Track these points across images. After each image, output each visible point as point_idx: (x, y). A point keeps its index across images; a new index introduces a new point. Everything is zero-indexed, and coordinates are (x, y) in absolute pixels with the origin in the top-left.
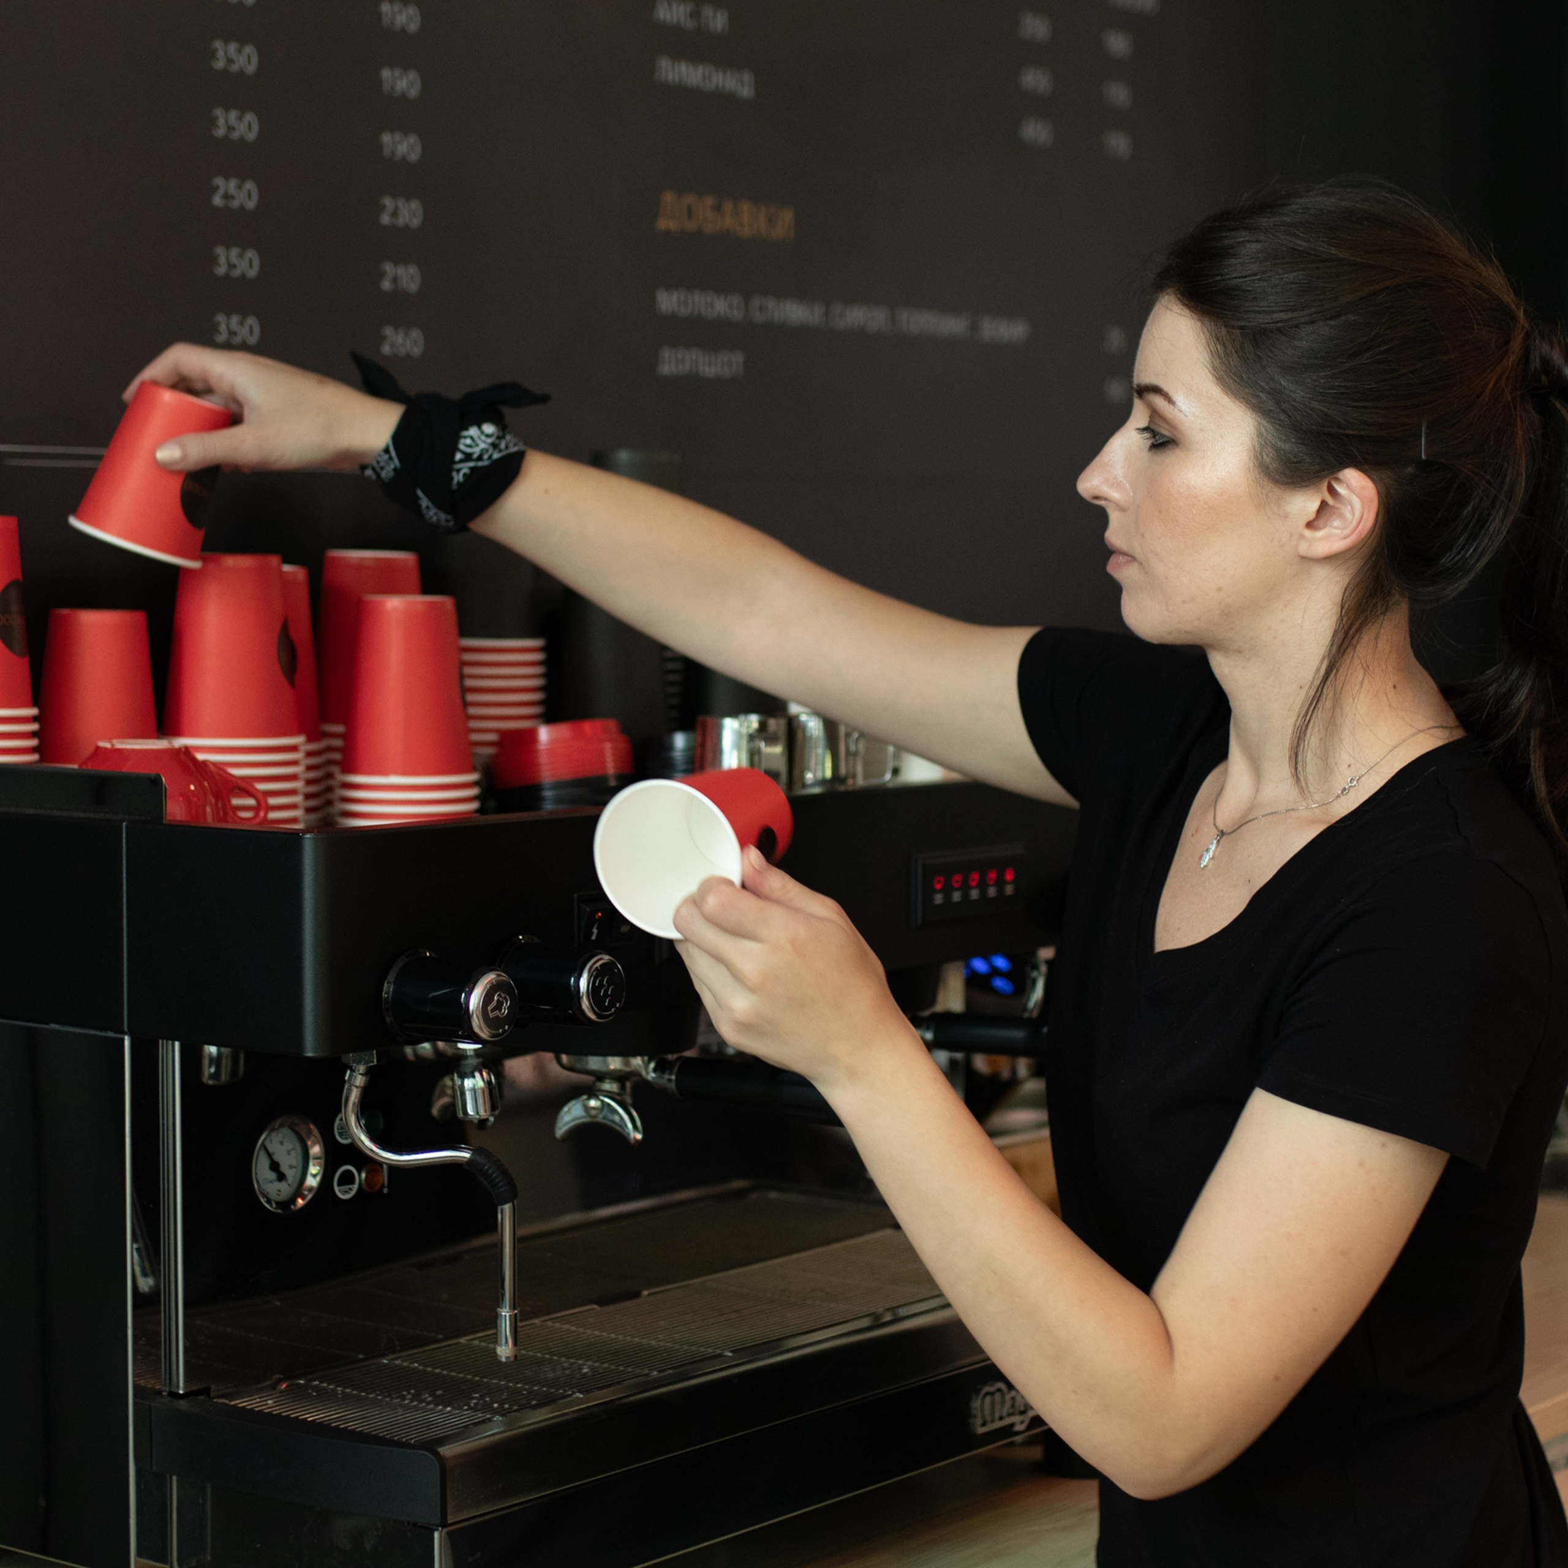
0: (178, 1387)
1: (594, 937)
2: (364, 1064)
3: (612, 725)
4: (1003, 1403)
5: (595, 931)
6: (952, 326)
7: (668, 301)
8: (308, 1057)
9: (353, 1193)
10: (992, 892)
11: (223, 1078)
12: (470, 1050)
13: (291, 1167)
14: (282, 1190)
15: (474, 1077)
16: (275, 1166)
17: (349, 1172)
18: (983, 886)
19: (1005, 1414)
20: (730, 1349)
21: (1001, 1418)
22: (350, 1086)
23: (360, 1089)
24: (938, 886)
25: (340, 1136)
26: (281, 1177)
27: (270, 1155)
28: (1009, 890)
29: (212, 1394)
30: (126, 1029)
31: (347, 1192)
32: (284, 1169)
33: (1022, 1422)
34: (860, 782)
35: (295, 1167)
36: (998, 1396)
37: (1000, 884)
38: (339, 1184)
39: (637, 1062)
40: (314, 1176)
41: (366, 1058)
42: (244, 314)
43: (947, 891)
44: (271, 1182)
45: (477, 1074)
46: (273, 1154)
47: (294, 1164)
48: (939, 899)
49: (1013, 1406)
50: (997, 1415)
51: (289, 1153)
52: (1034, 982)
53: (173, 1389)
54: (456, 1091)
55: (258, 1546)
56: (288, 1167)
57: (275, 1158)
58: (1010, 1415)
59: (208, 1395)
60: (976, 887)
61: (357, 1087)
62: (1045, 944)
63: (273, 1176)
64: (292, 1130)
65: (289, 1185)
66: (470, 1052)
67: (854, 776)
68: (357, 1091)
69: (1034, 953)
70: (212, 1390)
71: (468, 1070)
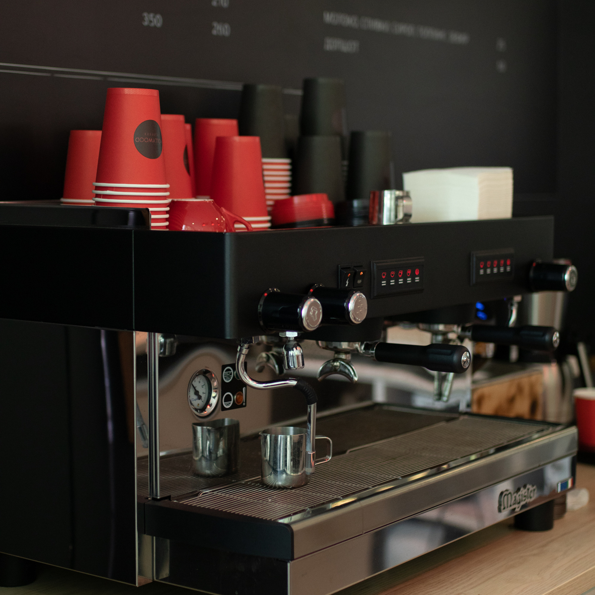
0: (157, 495)
1: (347, 285)
2: (248, 344)
3: (324, 196)
4: (511, 498)
5: (347, 282)
6: (438, 35)
7: (329, 17)
8: (228, 339)
9: (231, 405)
11: (167, 354)
12: (292, 337)
13: (203, 393)
14: (200, 404)
15: (293, 350)
16: (197, 393)
17: (228, 395)
19: (512, 504)
20: (400, 476)
21: (511, 506)
22: (241, 354)
23: (245, 356)
24: (481, 266)
25: (225, 379)
26: (200, 398)
27: (194, 388)
28: (508, 269)
29: (171, 499)
30: (134, 328)
31: (228, 405)
32: (201, 394)
33: (518, 507)
35: (205, 393)
36: (509, 495)
38: (225, 401)
39: (357, 345)
40: (214, 397)
41: (249, 341)
42: (156, 13)
43: (485, 269)
44: (195, 400)
45: (294, 349)
46: (196, 387)
47: (205, 392)
48: (482, 272)
49: (515, 500)
50: (509, 505)
51: (202, 386)
52: (512, 312)
53: (155, 497)
54: (285, 357)
55: (197, 569)
56: (202, 393)
57: (197, 389)
58: (514, 504)
59: (170, 500)
60: (496, 267)
61: (243, 354)
62: (517, 294)
63: (195, 397)
64: (204, 376)
65: (202, 401)
66: (292, 338)
68: (243, 356)
69: (511, 299)
70: (171, 497)
71: (291, 347)
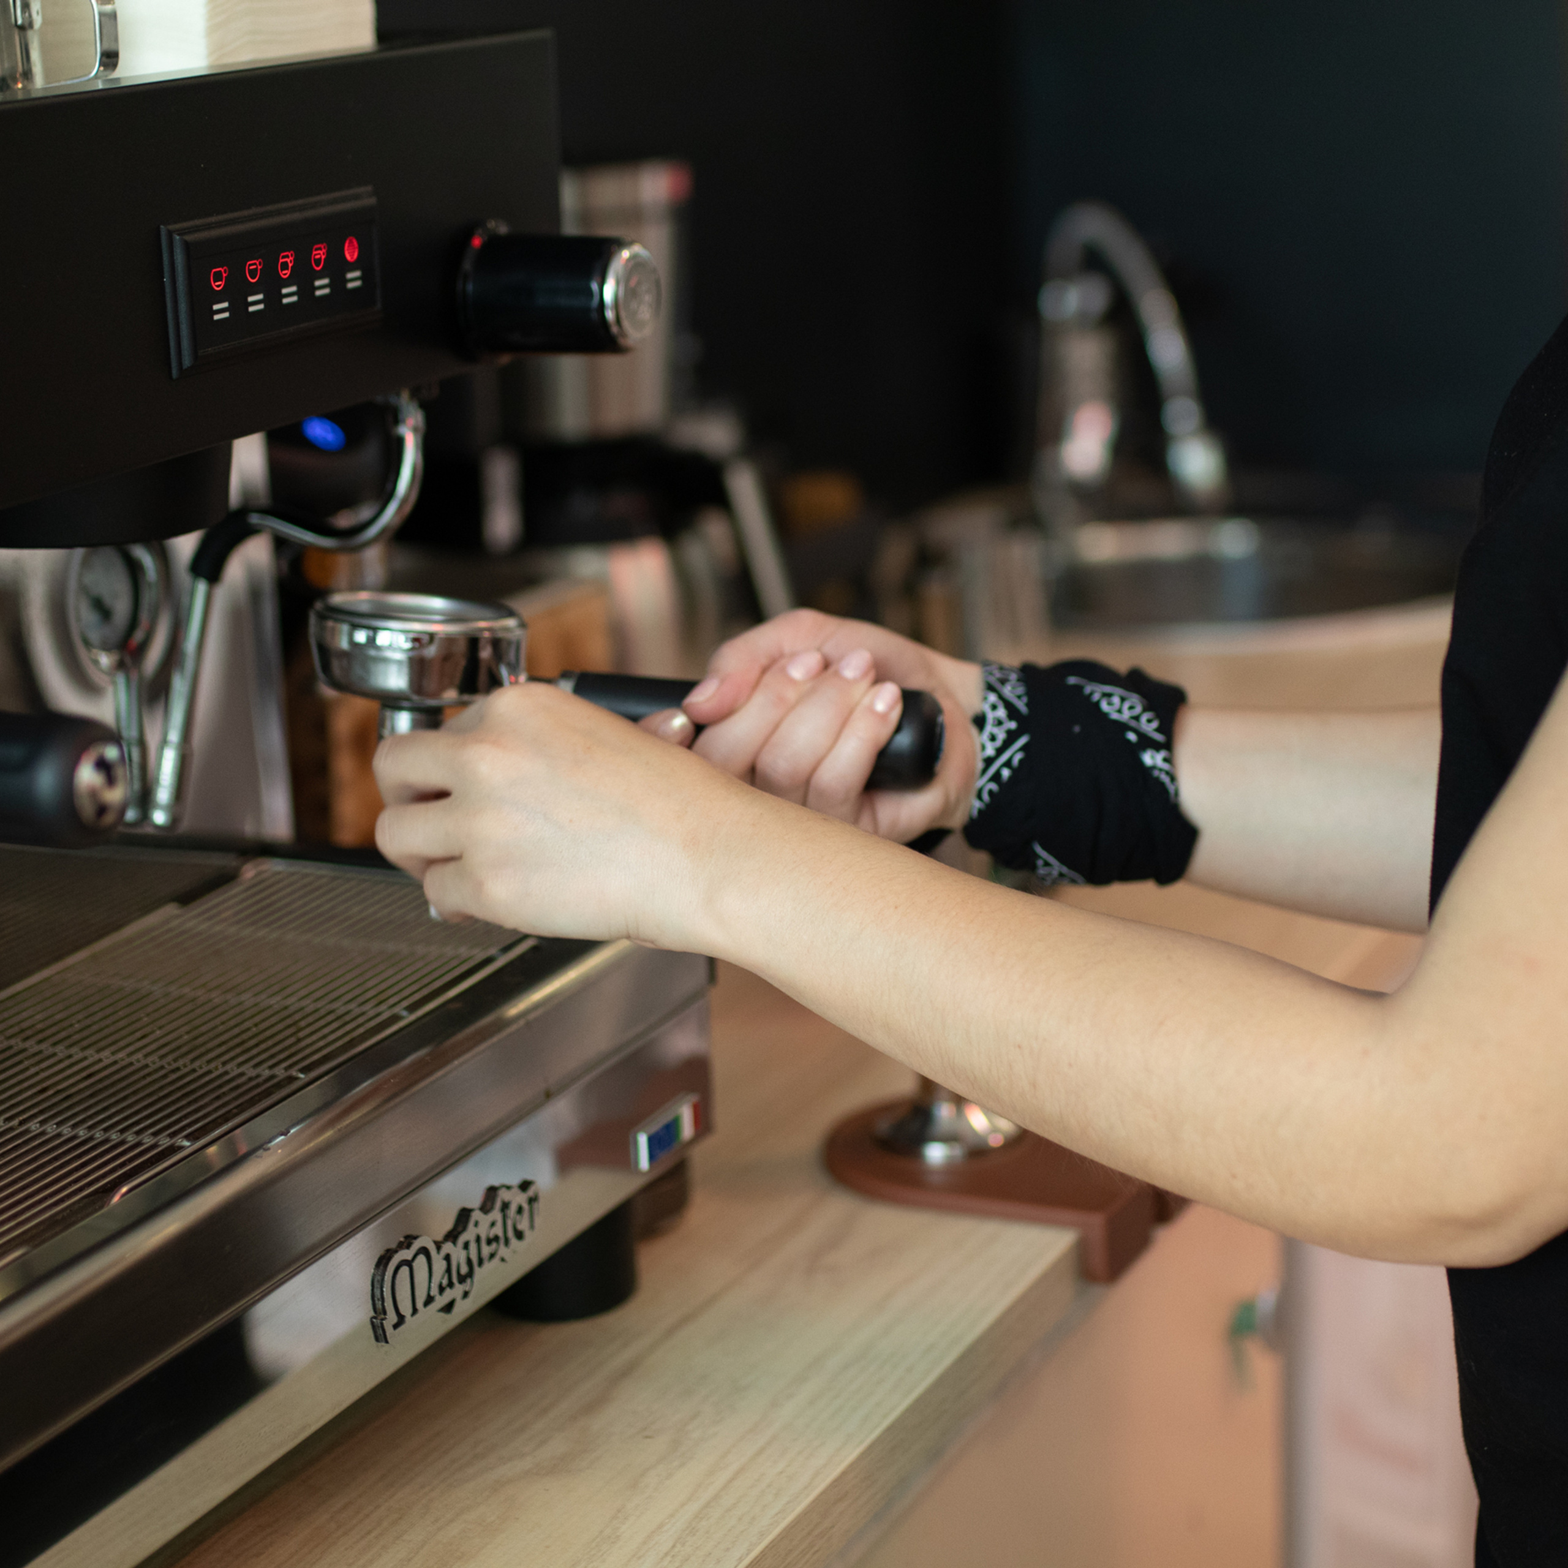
10: (322, 287)
18: (304, 278)
19: (435, 1290)
21: (430, 1300)
24: (218, 286)
34: (39, 82)
37: (336, 269)
50: (422, 1299)
67: (27, 75)
